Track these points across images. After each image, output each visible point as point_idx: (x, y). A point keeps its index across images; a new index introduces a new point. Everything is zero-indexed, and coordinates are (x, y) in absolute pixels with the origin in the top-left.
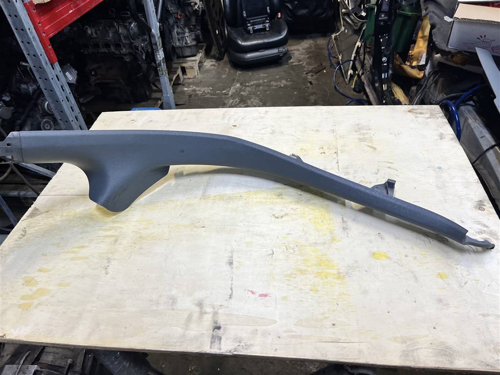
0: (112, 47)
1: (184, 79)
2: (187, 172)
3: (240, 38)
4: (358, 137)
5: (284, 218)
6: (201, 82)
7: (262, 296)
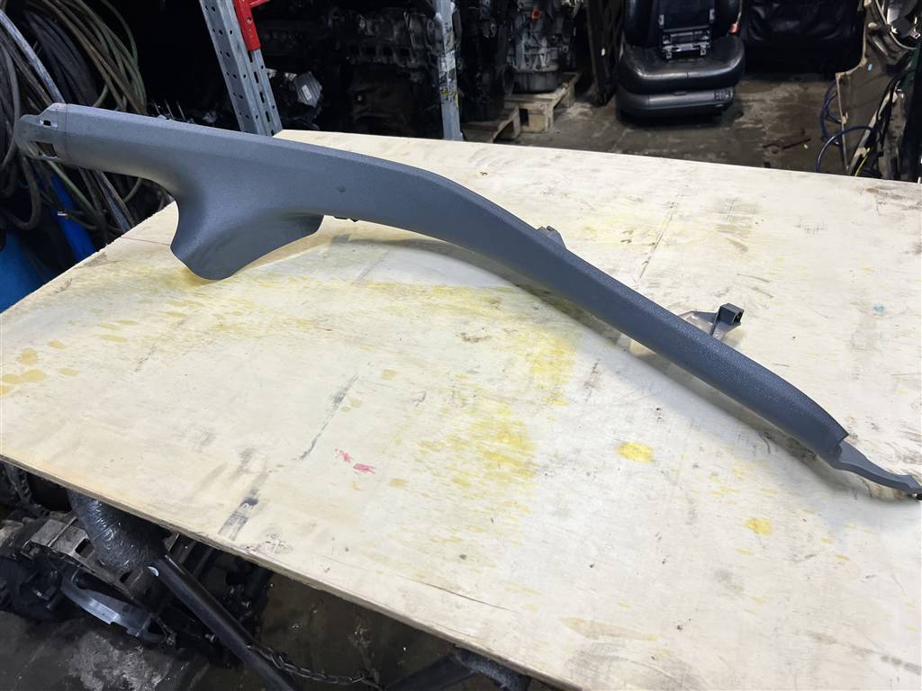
0: (395, 55)
1: (522, 132)
2: (356, 237)
3: (642, 66)
4: (720, 222)
5: (480, 344)
6: (551, 140)
7: (359, 469)
